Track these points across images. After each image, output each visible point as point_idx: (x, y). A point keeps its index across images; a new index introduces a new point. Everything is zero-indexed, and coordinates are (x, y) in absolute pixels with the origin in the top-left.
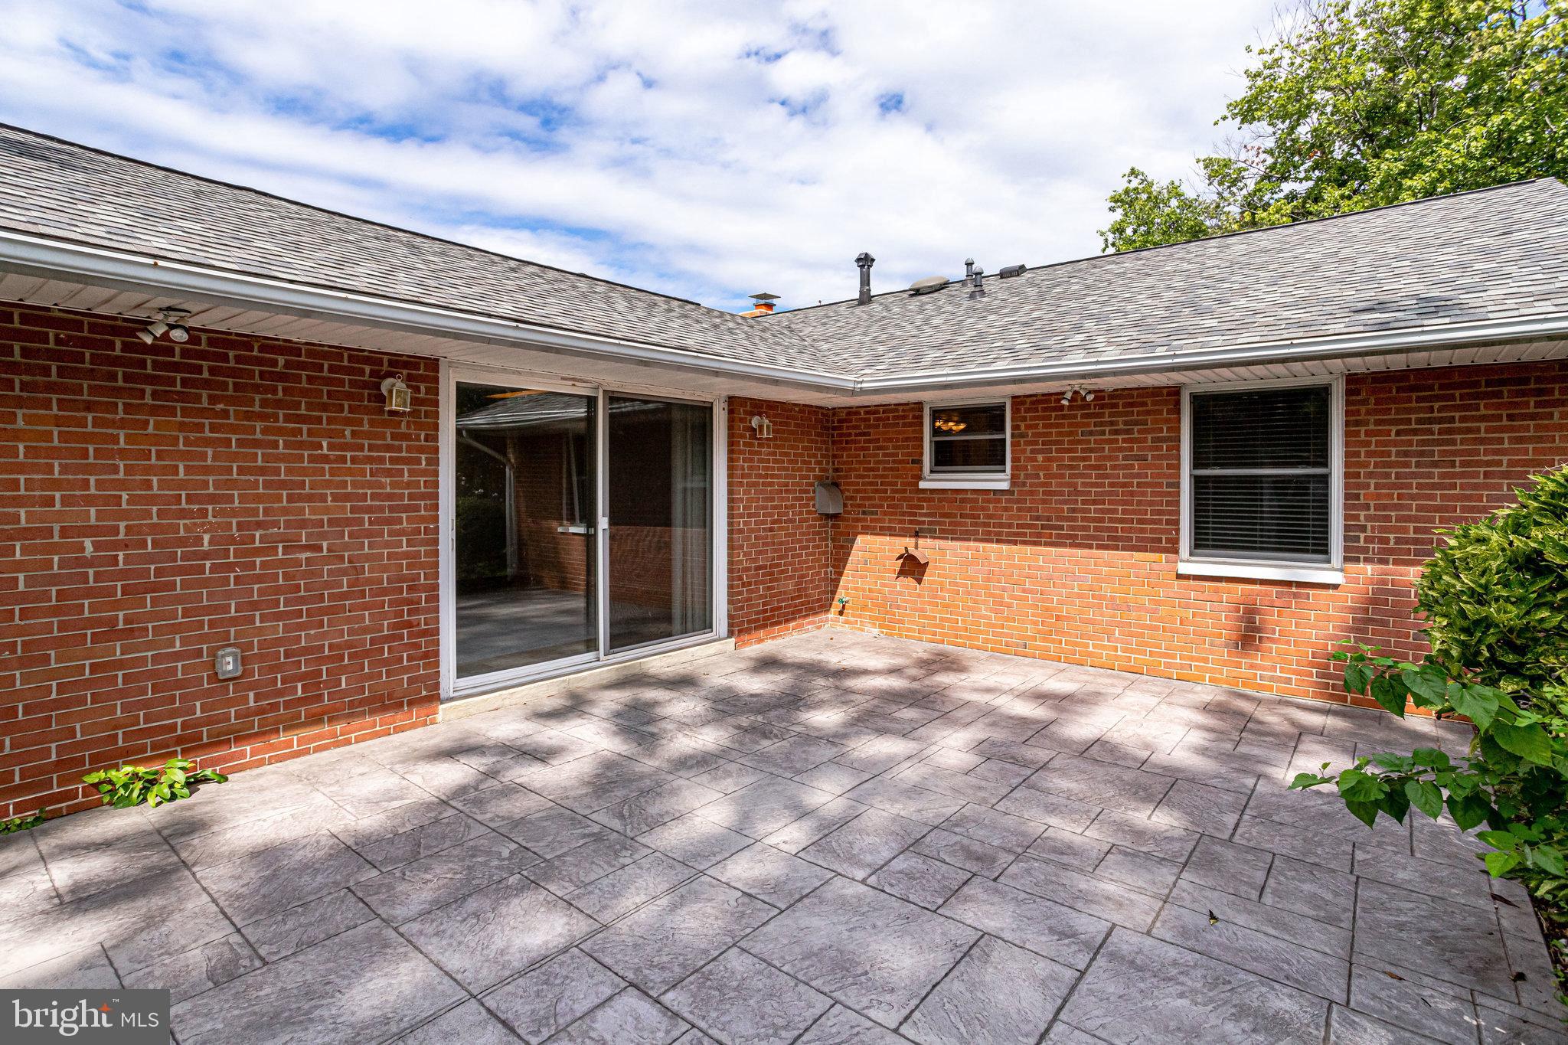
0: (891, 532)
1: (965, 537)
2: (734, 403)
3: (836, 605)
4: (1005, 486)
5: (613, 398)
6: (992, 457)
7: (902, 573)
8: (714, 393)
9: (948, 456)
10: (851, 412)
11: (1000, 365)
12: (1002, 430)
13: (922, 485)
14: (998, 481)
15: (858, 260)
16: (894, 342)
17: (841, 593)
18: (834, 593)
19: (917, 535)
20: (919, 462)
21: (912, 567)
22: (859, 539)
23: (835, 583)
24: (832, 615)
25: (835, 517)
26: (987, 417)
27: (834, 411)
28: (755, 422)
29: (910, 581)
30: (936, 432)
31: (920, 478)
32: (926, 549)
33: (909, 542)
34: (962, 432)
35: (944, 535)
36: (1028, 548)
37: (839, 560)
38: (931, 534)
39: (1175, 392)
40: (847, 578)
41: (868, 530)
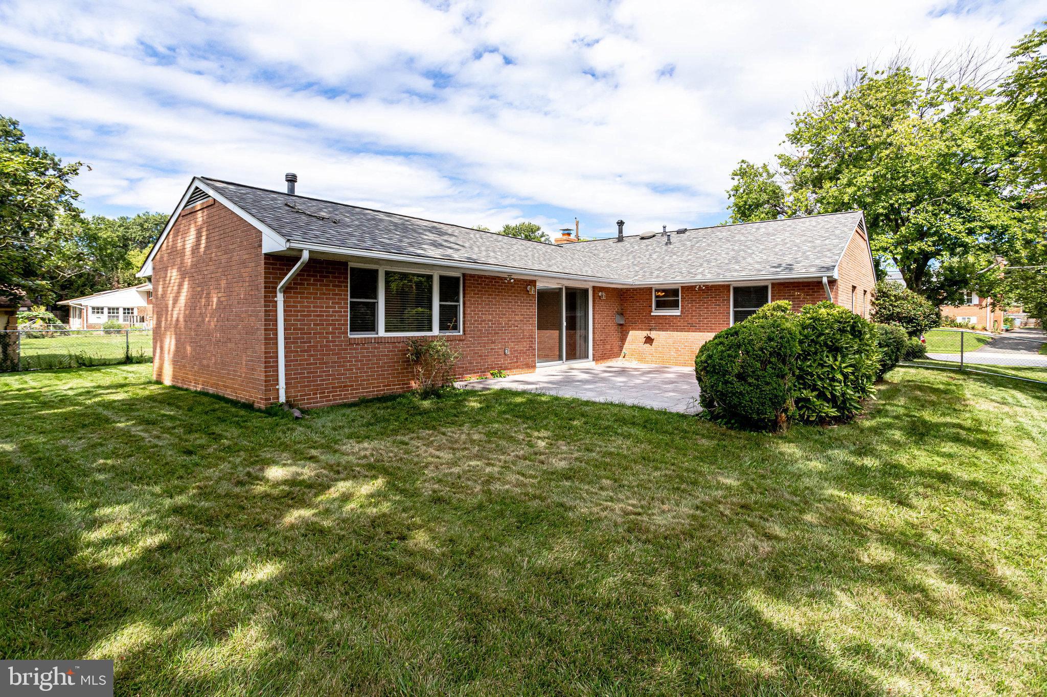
0: (642, 329)
1: (666, 330)
2: (594, 287)
3: (623, 354)
4: (679, 314)
5: (567, 288)
6: (675, 305)
7: (646, 342)
8: (589, 286)
9: (660, 305)
10: (628, 290)
11: (678, 278)
12: (678, 296)
13: (652, 314)
14: (677, 312)
15: (618, 223)
16: (641, 266)
17: (624, 350)
18: (621, 351)
19: (650, 330)
20: (651, 306)
21: (649, 340)
22: (631, 332)
23: (621, 348)
24: (621, 358)
25: (621, 325)
26: (675, 292)
27: (621, 289)
28: (600, 294)
29: (648, 345)
30: (657, 297)
31: (651, 312)
32: (653, 334)
33: (648, 332)
34: (663, 296)
35: (660, 330)
36: (686, 333)
37: (623, 339)
38: (655, 329)
39: (729, 286)
40: (626, 346)
41: (633, 329)
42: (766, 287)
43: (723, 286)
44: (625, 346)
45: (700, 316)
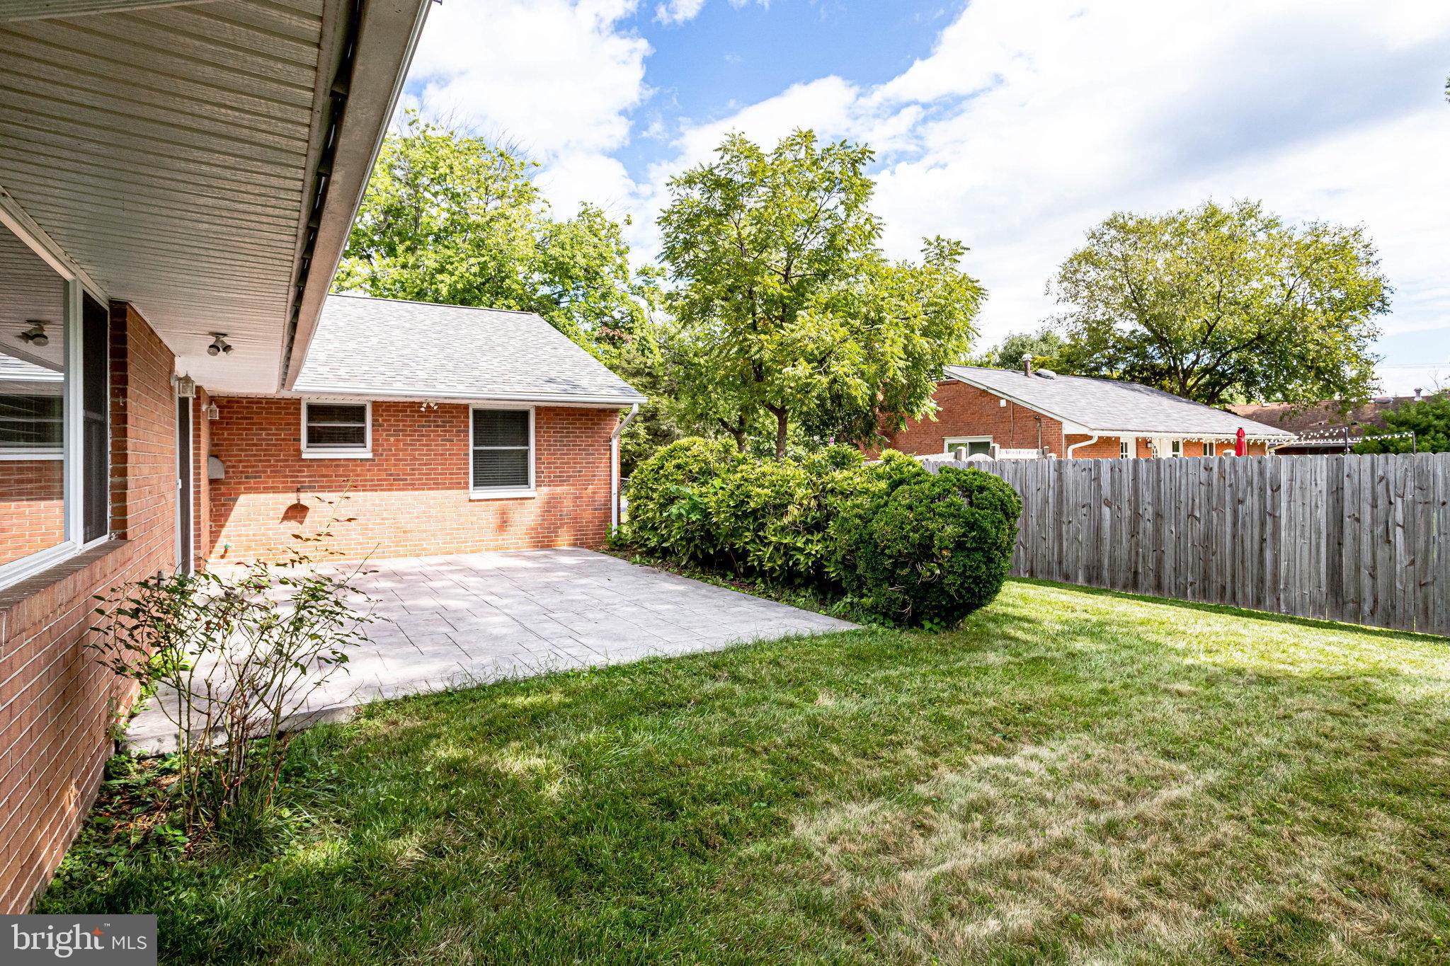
0: (275, 490)
3: (219, 549)
4: (370, 456)
6: (357, 437)
7: (286, 518)
9: (316, 437)
12: (363, 420)
13: (302, 457)
14: (364, 453)
17: (222, 541)
19: (298, 490)
20: (297, 440)
21: (297, 512)
22: (242, 497)
24: (213, 559)
26: (356, 412)
29: (293, 523)
30: (311, 420)
31: (300, 452)
32: (306, 498)
33: (293, 495)
35: (323, 489)
36: (385, 494)
38: (311, 488)
39: (466, 407)
40: (230, 528)
41: (249, 490)
42: (525, 414)
43: (457, 406)
44: (224, 532)
45: (416, 459)
